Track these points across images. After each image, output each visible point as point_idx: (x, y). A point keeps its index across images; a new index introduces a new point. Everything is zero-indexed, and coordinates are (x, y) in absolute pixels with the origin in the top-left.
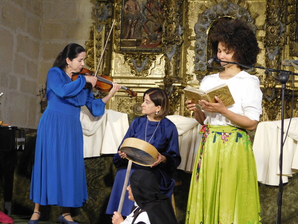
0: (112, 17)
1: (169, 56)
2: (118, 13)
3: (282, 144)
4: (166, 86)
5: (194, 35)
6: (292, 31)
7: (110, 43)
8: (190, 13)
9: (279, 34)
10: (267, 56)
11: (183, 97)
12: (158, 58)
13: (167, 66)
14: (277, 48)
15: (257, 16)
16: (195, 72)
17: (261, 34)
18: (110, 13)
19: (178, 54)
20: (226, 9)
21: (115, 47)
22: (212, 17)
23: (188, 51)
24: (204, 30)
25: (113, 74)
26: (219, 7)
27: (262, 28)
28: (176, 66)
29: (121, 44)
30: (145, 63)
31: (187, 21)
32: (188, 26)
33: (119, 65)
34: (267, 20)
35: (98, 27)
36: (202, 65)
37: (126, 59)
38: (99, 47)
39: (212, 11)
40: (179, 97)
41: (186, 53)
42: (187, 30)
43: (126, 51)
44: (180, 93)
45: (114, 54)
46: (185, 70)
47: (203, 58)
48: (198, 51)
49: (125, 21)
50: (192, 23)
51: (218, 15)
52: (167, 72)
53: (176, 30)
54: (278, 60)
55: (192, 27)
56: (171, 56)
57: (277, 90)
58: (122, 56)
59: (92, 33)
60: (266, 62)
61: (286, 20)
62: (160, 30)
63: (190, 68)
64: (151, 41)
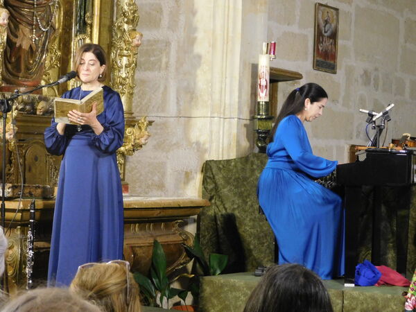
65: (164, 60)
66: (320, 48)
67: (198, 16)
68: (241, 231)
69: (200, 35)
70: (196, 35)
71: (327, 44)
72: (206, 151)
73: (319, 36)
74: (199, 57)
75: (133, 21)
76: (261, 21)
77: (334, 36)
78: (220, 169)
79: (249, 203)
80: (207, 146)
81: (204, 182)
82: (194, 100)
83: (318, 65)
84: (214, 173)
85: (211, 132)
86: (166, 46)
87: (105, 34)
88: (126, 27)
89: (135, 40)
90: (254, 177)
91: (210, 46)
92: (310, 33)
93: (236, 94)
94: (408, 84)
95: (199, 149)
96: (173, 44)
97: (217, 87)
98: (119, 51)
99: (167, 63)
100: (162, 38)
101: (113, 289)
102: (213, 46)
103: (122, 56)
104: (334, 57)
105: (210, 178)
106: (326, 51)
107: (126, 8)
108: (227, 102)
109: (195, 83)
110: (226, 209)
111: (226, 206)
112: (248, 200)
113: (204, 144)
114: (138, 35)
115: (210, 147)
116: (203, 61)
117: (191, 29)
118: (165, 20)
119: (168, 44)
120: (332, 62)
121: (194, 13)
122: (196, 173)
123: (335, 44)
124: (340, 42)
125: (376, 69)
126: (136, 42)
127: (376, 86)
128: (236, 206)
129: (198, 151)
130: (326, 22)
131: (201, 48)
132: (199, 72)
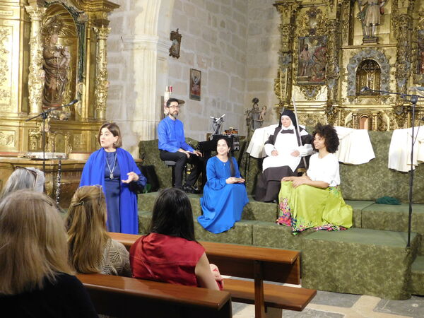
0: (292, 62)
1: (330, 86)
2: (295, 59)
3: (413, 145)
4: (328, 106)
5: (346, 72)
6: (414, 67)
7: (291, 79)
8: (343, 57)
9: (406, 69)
10: (397, 85)
11: (340, 113)
12: (323, 88)
13: (329, 93)
14: (404, 79)
15: (390, 58)
16: (348, 97)
17: (393, 70)
18: (290, 60)
19: (336, 85)
20: (369, 54)
21: (294, 82)
22: (359, 60)
23: (343, 83)
24: (354, 68)
25: (292, 100)
26: (364, 53)
27: (394, 66)
28: (334, 93)
29: (298, 80)
30: (314, 92)
31: (342, 63)
32: (342, 66)
33: (297, 94)
34: (398, 60)
35: (283, 70)
36: (352, 92)
37: (301, 90)
38: (283, 82)
39: (359, 56)
40: (337, 114)
41: (341, 84)
42: (342, 69)
43: (301, 84)
44: (338, 111)
45: (293, 86)
46: (341, 95)
47: (353, 87)
48: (350, 83)
49: (300, 65)
50: (346, 64)
51: (363, 58)
52: (328, 97)
53: (335, 70)
54: (405, 87)
55: (345, 67)
56: (331, 87)
57: (404, 108)
58: (298, 88)
59: (279, 73)
60: (397, 88)
61: (411, 60)
62: (324, 69)
63: (345, 94)
64: (318, 77)
65: (120, 94)
67: (136, 74)
68: (157, 173)
69: (137, 83)
70: (135, 83)
71: (196, 87)
72: (140, 136)
73: (192, 84)
74: (137, 93)
75: (105, 76)
76: (165, 76)
77: (199, 84)
78: (147, 145)
81: (140, 151)
82: (135, 113)
83: (192, 97)
84: (144, 147)
85: (143, 128)
87: (92, 83)
88: (102, 79)
91: (141, 88)
92: (188, 82)
93: (154, 110)
94: (233, 106)
95: (137, 135)
96: (124, 87)
97: (145, 107)
98: (98, 90)
99: (122, 96)
100: (119, 84)
101: (92, 197)
102: (143, 88)
103: (100, 92)
104: (199, 93)
105: (142, 149)
107: (102, 70)
108: (150, 114)
109: (135, 105)
110: (150, 163)
113: (139, 133)
115: (142, 135)
116: (138, 95)
117: (133, 80)
118: (121, 76)
119: (122, 87)
121: (134, 72)
122: (136, 147)
123: (200, 87)
124: (202, 87)
125: (219, 99)
126: (107, 86)
127: (218, 106)
128: (155, 162)
129: (137, 137)
130: (195, 77)
131: (137, 89)
132: (137, 100)
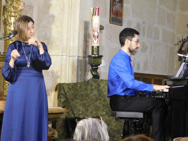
66: (114, 9)
69: (54, 2)
70: (51, 2)
71: (117, 6)
72: (58, 77)
73: (113, 1)
74: (53, 17)
77: (122, 1)
78: (70, 89)
79: (90, 111)
80: (59, 74)
81: (59, 97)
82: (50, 44)
83: (112, 20)
84: (66, 91)
85: (61, 65)
86: (30, 9)
89: (20, 6)
90: (93, 94)
91: (61, 10)
93: (77, 41)
94: (161, 32)
96: (35, 8)
98: (9, 13)
100: (27, 3)
103: (11, 16)
104: (121, 15)
105: (63, 94)
106: (117, 11)
108: (71, 46)
109: (50, 33)
110: (74, 114)
111: (75, 113)
112: (89, 108)
113: (57, 73)
114: (22, 4)
115: (61, 74)
116: (55, 19)
120: (120, 18)
122: (51, 91)
123: (122, 6)
124: (125, 5)
125: (144, 23)
128: (81, 112)
129: (53, 77)
131: (53, 11)
132: (53, 26)
